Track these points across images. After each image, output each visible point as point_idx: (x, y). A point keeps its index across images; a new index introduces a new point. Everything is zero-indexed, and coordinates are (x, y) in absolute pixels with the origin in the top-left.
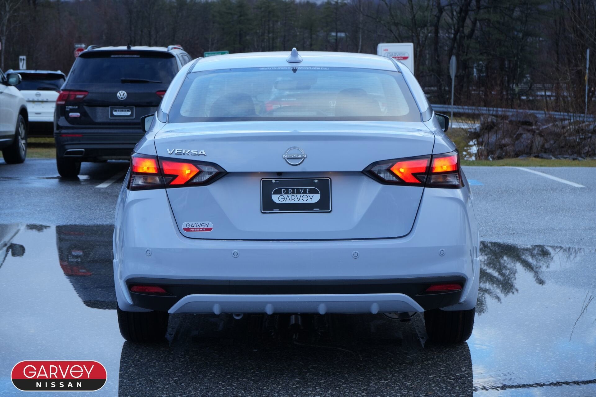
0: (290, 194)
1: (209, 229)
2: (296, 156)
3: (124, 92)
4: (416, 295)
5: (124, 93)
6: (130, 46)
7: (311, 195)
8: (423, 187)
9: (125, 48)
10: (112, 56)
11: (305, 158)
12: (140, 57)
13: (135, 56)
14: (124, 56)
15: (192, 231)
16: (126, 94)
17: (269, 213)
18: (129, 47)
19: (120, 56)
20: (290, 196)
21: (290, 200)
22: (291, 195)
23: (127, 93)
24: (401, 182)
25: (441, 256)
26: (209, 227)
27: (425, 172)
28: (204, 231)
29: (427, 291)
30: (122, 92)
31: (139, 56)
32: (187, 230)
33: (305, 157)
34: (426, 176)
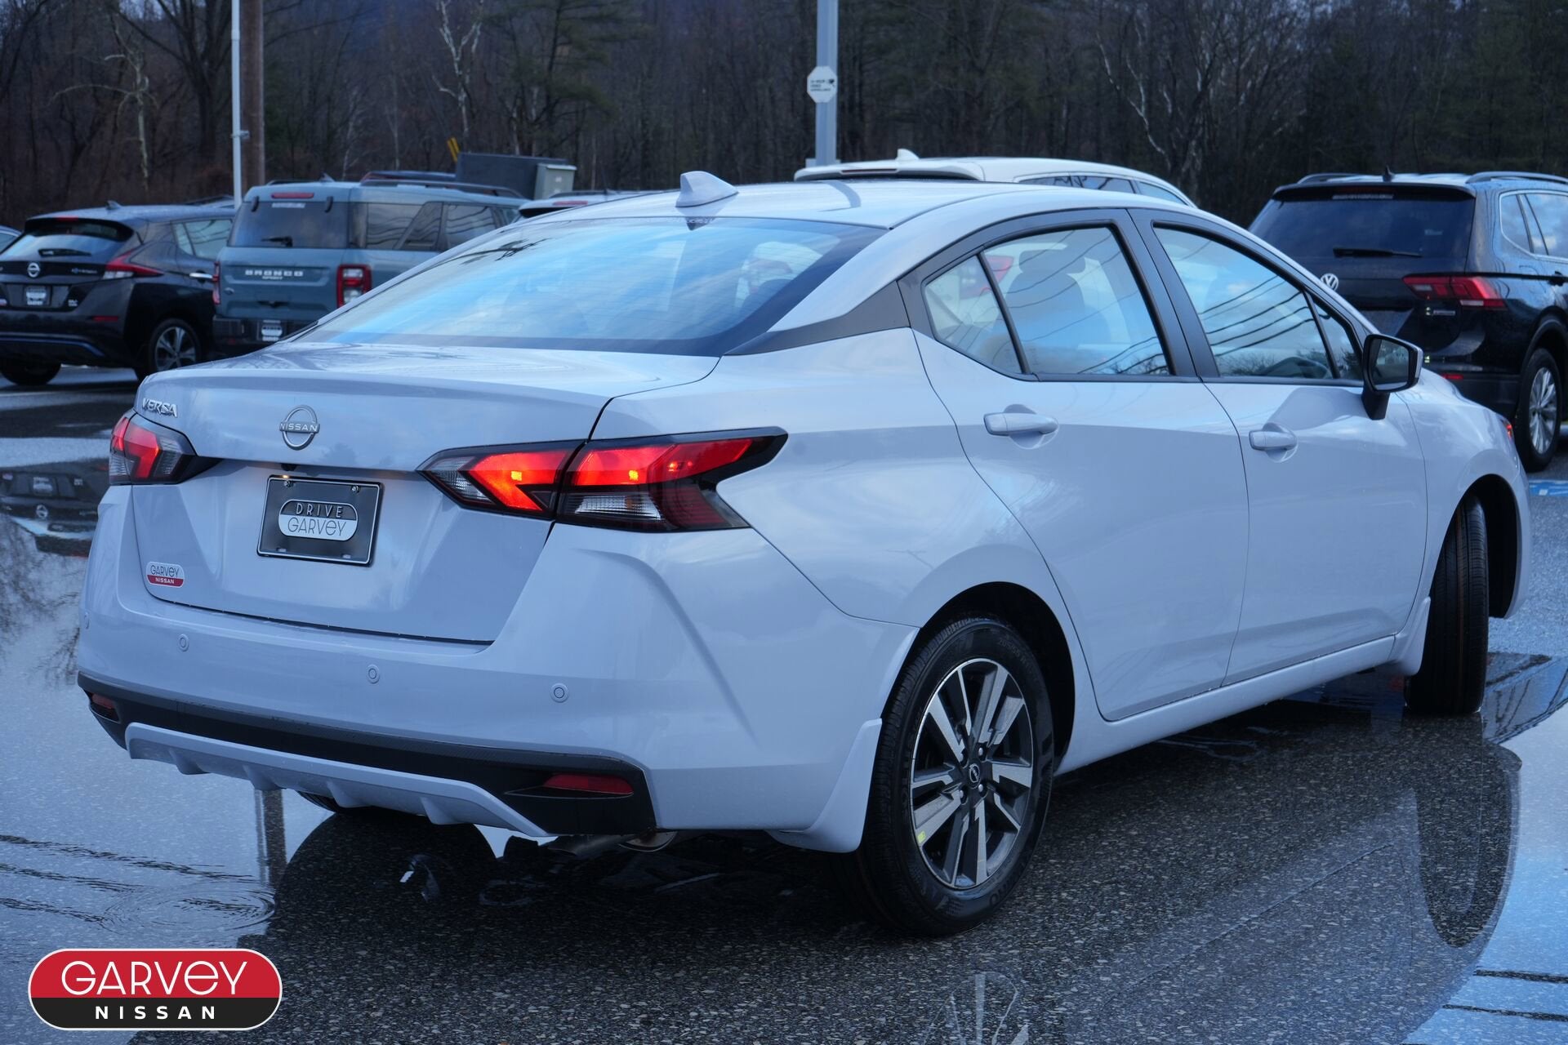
0: (309, 515)
1: (178, 582)
2: (298, 428)
3: (1332, 276)
4: (506, 793)
5: (1334, 279)
6: (1390, 173)
7: (342, 522)
8: (550, 523)
9: (1379, 179)
10: (1335, 197)
11: (315, 433)
12: (1394, 199)
13: (1384, 196)
14: (1359, 197)
15: (157, 583)
16: (1337, 280)
17: (270, 556)
18: (1387, 177)
19: (1352, 197)
20: (308, 519)
21: (305, 530)
22: (310, 518)
23: (1339, 279)
24: (496, 505)
25: (556, 701)
26: (179, 577)
27: (555, 483)
28: (172, 584)
29: (545, 785)
30: (1329, 277)
31: (1391, 197)
32: (152, 579)
33: (315, 430)
34: (554, 494)
